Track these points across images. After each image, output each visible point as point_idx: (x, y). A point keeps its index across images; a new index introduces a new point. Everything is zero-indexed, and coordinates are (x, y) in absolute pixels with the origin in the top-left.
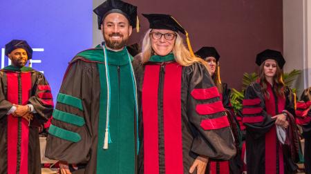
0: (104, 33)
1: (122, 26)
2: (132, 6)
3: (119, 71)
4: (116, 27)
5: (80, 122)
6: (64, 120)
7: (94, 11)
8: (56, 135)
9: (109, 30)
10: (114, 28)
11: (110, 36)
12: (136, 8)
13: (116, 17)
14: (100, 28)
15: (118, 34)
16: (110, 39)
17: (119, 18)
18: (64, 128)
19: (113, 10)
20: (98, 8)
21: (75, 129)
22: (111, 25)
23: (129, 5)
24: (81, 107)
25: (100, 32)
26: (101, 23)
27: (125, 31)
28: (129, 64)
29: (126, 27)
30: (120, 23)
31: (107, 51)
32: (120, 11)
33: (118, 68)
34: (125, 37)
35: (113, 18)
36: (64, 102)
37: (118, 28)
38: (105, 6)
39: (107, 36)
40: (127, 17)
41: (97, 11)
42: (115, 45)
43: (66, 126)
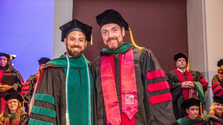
0: (67, 45)
1: (81, 41)
2: (89, 26)
4: (77, 41)
6: (42, 113)
7: (60, 28)
9: (71, 43)
10: (75, 42)
11: (72, 47)
12: (91, 28)
13: (77, 34)
14: (63, 40)
15: (78, 47)
16: (72, 49)
17: (79, 35)
18: (42, 120)
19: (75, 29)
20: (63, 26)
21: (51, 120)
22: (73, 39)
23: (87, 25)
24: (54, 103)
26: (64, 37)
27: (83, 44)
28: (86, 67)
29: (84, 42)
30: (80, 39)
31: (70, 58)
32: (81, 30)
34: (83, 49)
35: (75, 34)
36: (40, 100)
37: (78, 43)
39: (69, 47)
40: (85, 34)
41: (62, 28)
42: (76, 54)
43: (44, 118)
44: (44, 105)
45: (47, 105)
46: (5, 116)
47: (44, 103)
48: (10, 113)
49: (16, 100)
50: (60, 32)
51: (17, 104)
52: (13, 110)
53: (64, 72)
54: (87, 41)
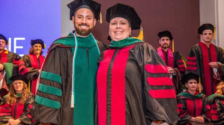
0: (74, 23)
1: (89, 18)
2: (97, 3)
7: (68, 5)
9: (79, 21)
10: (83, 20)
11: (79, 25)
12: (100, 5)
13: (85, 12)
14: (71, 19)
15: (86, 25)
16: (80, 28)
17: (87, 12)
19: (83, 6)
20: (71, 4)
21: (57, 99)
22: (81, 17)
24: (60, 82)
25: (72, 22)
26: (72, 15)
27: (91, 22)
29: (92, 20)
30: (88, 16)
31: (78, 37)
32: (88, 7)
34: (91, 27)
35: (83, 12)
37: (86, 20)
39: (77, 25)
40: (93, 11)
41: (70, 6)
42: (83, 32)
44: (52, 84)
45: (55, 83)
46: (11, 96)
47: (51, 82)
48: (16, 94)
49: (21, 81)
50: (68, 10)
51: (22, 85)
52: (20, 91)
53: (72, 51)
54: (95, 19)
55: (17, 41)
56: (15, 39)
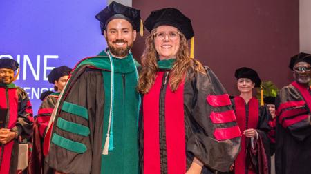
0: (107, 40)
1: (125, 32)
2: (135, 9)
3: (124, 78)
4: (120, 33)
5: (86, 131)
6: (69, 130)
7: (96, 17)
8: (61, 145)
9: (113, 37)
10: (118, 35)
12: (139, 12)
13: (119, 23)
14: (103, 34)
15: (122, 41)
16: (114, 46)
17: (123, 24)
18: (69, 138)
19: (116, 16)
20: (99, 14)
21: (81, 139)
22: (114, 31)
24: (87, 117)
26: (104, 29)
27: (129, 37)
28: (134, 71)
29: (130, 33)
30: (123, 29)
31: (113, 58)
32: (123, 16)
33: (123, 75)
34: (130, 43)
35: (116, 24)
36: (69, 111)
37: (122, 35)
38: (107, 12)
39: (111, 44)
40: (130, 22)
42: (120, 52)
43: (72, 137)
54: (135, 31)
55: (48, 59)
56: (46, 57)
